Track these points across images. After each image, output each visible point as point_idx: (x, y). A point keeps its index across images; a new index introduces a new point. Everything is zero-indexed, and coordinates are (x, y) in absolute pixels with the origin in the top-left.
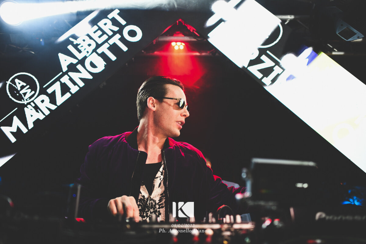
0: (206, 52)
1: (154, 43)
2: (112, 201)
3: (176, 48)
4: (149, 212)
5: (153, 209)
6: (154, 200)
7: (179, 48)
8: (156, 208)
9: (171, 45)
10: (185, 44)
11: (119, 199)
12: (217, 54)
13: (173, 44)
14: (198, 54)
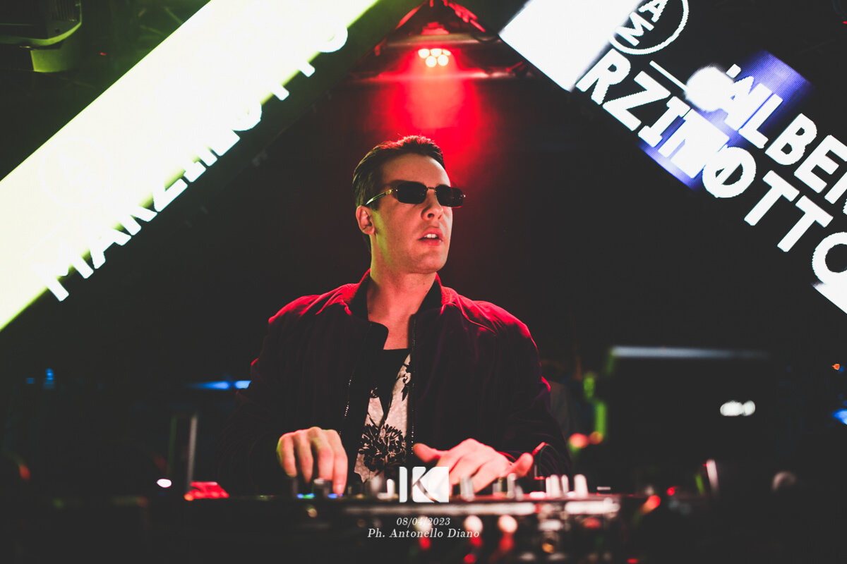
0: (502, 70)
1: (378, 53)
2: (286, 438)
3: (430, 63)
4: (386, 457)
5: (394, 451)
6: (396, 431)
7: (437, 63)
8: (402, 448)
9: (419, 56)
10: (452, 53)
11: (302, 435)
12: (529, 74)
13: (423, 53)
14: (482, 75)
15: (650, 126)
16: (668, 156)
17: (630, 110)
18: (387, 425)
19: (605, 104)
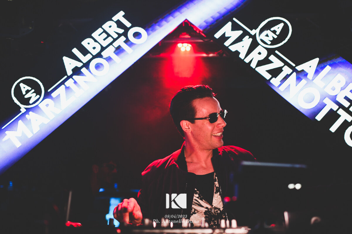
0: (214, 53)
1: (160, 45)
3: (183, 50)
7: (186, 50)
9: (178, 46)
10: (192, 45)
12: (224, 55)
14: (205, 55)
15: (275, 78)
16: (283, 91)
17: (267, 71)
18: (215, 207)
19: (256, 68)
